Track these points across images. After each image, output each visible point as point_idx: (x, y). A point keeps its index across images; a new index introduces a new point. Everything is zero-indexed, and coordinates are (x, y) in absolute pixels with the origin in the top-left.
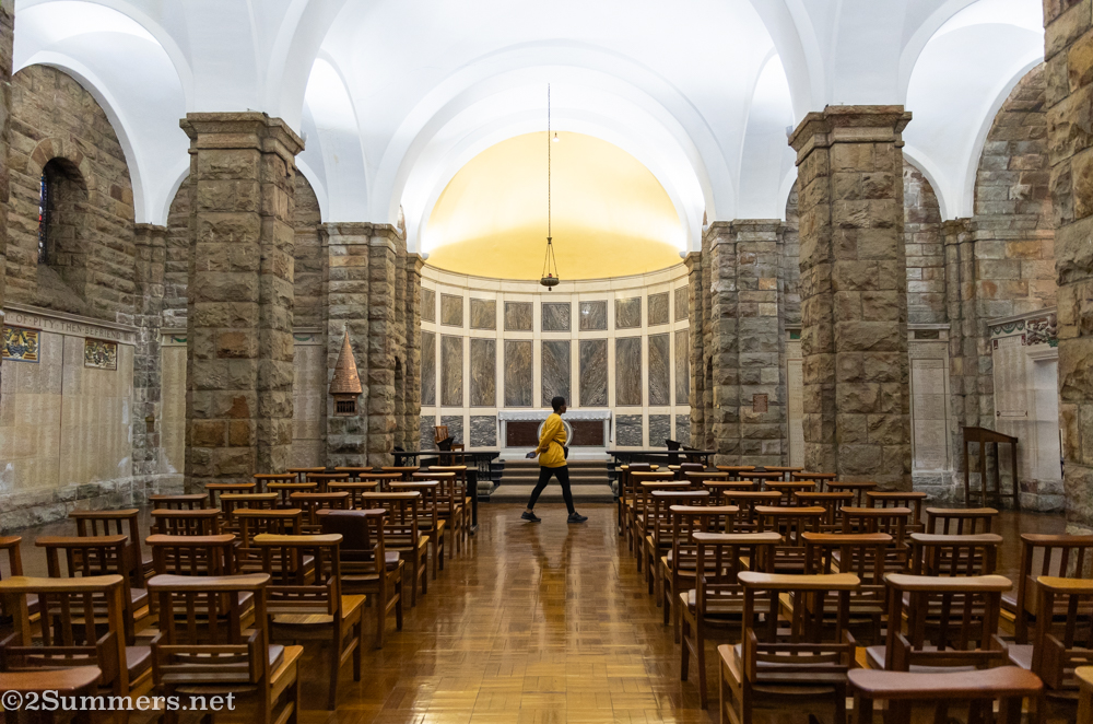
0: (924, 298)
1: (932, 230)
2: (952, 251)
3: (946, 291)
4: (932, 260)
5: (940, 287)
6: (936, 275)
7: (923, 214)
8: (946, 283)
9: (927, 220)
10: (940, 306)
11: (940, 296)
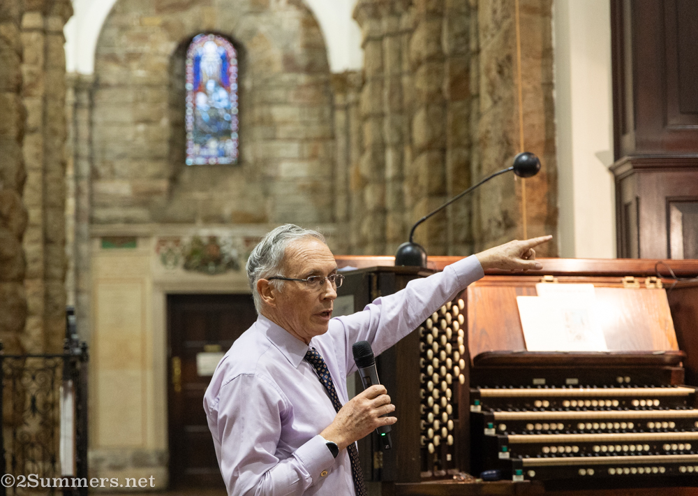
0: (303, 187)
1: (316, 85)
2: (340, 117)
3: (332, 177)
4: (316, 130)
5: (326, 170)
6: (321, 152)
7: (302, 61)
8: (333, 163)
9: (310, 69)
10: (324, 199)
11: (326, 184)
